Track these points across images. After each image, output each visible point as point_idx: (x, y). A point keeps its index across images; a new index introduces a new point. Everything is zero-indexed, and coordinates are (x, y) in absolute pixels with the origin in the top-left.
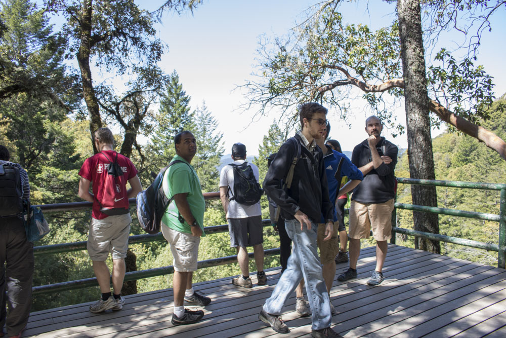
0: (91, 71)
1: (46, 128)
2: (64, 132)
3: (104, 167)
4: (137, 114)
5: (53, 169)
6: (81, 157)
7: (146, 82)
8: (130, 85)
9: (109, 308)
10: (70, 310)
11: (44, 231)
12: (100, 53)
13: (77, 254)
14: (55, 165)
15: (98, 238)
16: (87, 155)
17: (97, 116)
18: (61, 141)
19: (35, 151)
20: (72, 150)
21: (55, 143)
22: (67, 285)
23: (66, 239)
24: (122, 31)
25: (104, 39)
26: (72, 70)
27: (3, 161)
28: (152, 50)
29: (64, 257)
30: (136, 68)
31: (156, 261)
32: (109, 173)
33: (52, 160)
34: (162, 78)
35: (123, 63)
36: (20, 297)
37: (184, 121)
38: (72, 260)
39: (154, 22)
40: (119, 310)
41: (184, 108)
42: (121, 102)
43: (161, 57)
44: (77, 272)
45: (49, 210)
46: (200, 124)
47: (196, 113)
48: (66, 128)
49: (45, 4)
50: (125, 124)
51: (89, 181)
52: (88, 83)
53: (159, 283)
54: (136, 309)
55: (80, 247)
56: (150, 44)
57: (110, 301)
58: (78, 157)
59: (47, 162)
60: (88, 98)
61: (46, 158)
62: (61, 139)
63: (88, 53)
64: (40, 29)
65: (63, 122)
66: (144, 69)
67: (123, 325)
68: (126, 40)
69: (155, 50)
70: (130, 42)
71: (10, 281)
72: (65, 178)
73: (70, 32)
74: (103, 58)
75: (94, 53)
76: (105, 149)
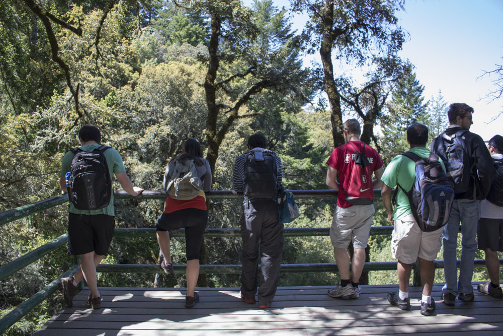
0: (333, 64)
1: (283, 120)
2: (300, 123)
3: (351, 157)
4: (376, 105)
5: (288, 157)
6: (313, 146)
7: (385, 72)
8: (369, 76)
9: (347, 295)
10: (310, 290)
11: (295, 215)
12: (340, 46)
13: (306, 238)
14: (290, 153)
15: (341, 226)
16: (319, 145)
17: (338, 107)
18: (296, 132)
19: (273, 141)
20: (305, 140)
21: (292, 134)
22: (309, 267)
23: (296, 223)
24: (362, 22)
25: (344, 32)
26: (314, 64)
27: (262, 149)
28: (393, 39)
29: (294, 239)
30: (375, 59)
31: (381, 254)
32: (356, 164)
33: (288, 149)
34: (402, 68)
35: (363, 55)
36: (270, 271)
37: (417, 112)
38: (301, 244)
39: (395, 11)
40: (356, 298)
41: (417, 98)
42: (360, 94)
43: (402, 46)
44: (305, 255)
45: (298, 196)
46: (435, 116)
47: (431, 103)
48: (300, 119)
49: (292, 5)
50: (364, 115)
51: (336, 170)
52: (329, 76)
53: (382, 276)
54: (372, 300)
55: (323, 233)
56: (390, 33)
57: (348, 288)
58: (310, 147)
59: (283, 150)
60: (330, 90)
61: (282, 147)
62: (297, 130)
63: (330, 47)
64: (280, 29)
65: (298, 114)
66: (384, 59)
67: (360, 313)
68: (367, 31)
69: (396, 39)
70: (370, 32)
71: (262, 256)
72: (298, 166)
73: (312, 29)
74: (343, 51)
75: (334, 46)
76: (352, 140)
